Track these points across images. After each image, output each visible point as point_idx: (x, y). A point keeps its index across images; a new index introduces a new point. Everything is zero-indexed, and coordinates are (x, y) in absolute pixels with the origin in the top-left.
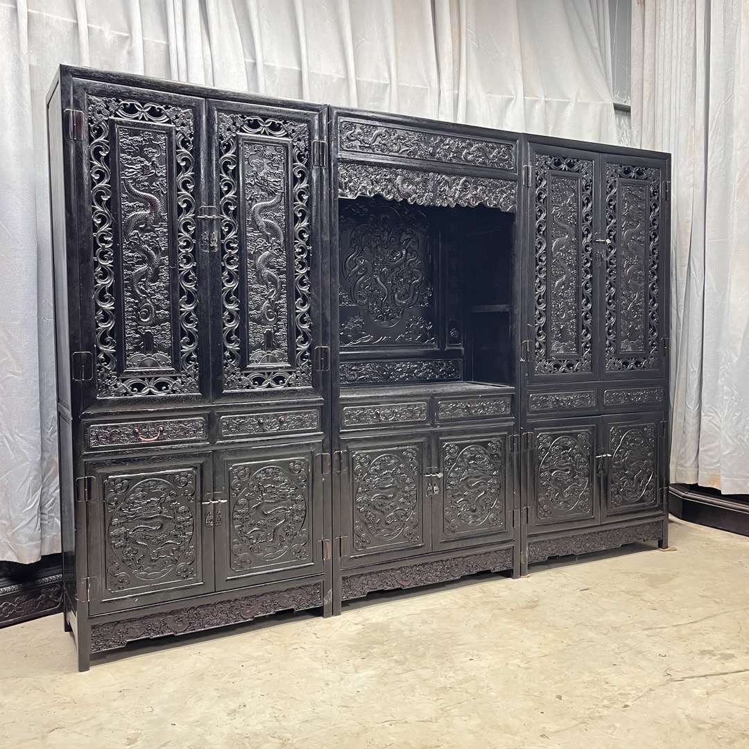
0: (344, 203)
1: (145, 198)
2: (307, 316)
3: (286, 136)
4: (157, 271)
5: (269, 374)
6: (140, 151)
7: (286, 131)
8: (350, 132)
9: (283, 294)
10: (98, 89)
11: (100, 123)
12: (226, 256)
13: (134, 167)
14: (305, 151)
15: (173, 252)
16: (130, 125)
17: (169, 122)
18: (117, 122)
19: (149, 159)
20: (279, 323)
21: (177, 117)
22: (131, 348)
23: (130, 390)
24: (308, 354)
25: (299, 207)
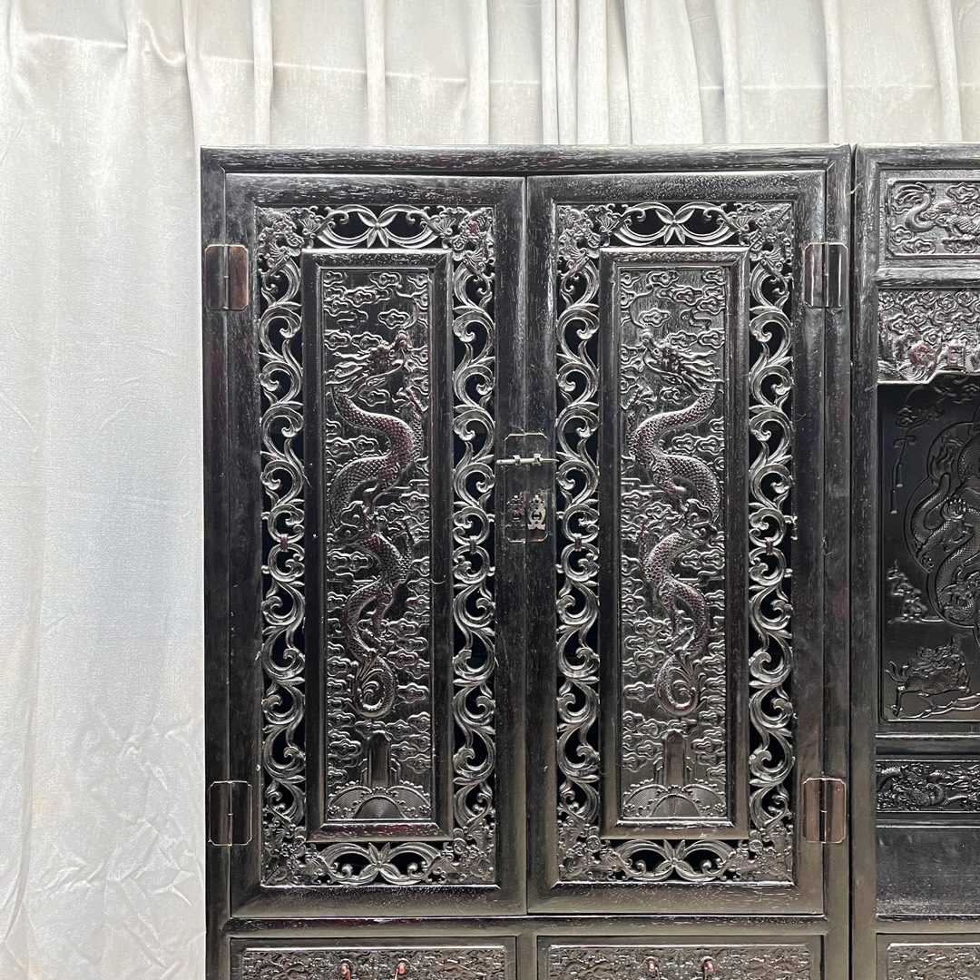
0: (894, 397)
1: (379, 424)
2: (783, 695)
3: (733, 241)
4: (402, 593)
5: (674, 843)
6: (370, 319)
7: (732, 229)
8: (917, 208)
9: (716, 639)
10: (277, 191)
11: (282, 265)
12: (568, 550)
13: (355, 356)
14: (784, 273)
15: (439, 546)
16: (346, 262)
17: (437, 244)
18: (319, 260)
19: (389, 336)
20: (704, 714)
21: (456, 230)
22: (339, 772)
23: (332, 871)
24: (783, 796)
25: (764, 417)
